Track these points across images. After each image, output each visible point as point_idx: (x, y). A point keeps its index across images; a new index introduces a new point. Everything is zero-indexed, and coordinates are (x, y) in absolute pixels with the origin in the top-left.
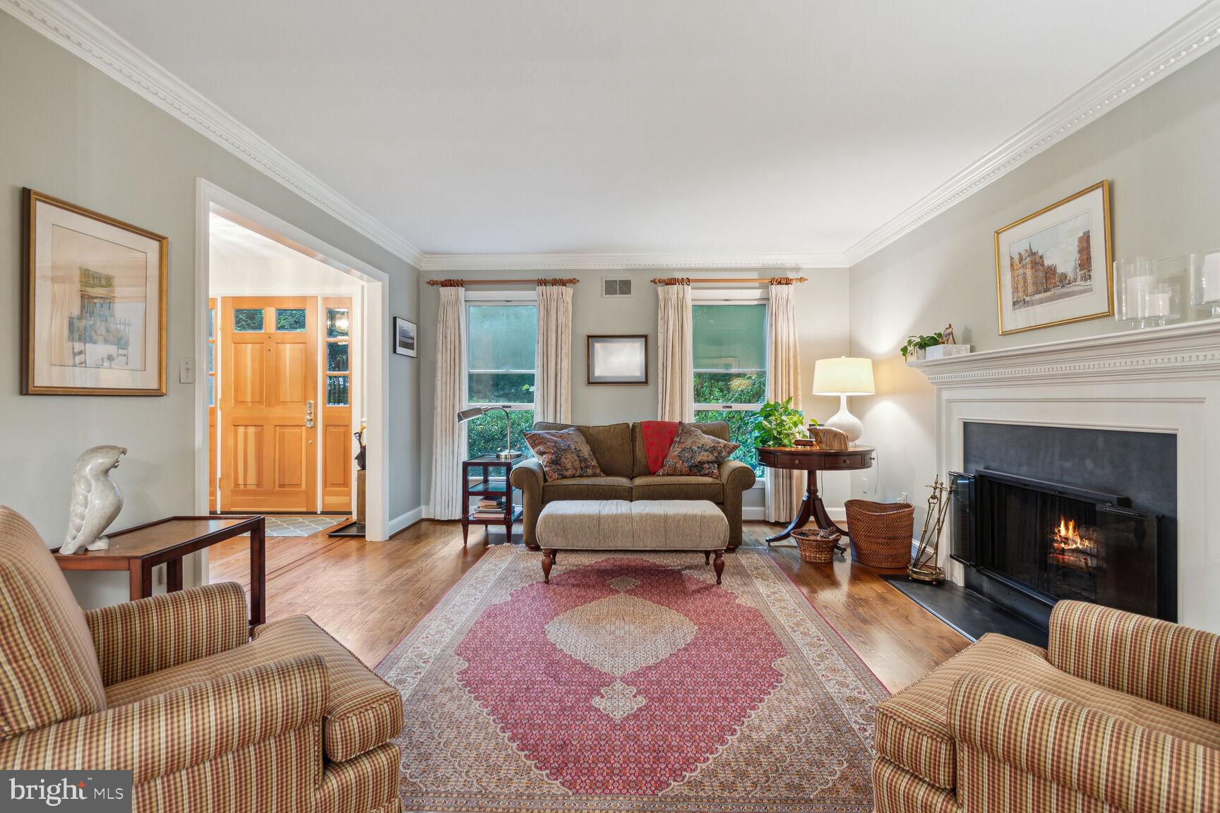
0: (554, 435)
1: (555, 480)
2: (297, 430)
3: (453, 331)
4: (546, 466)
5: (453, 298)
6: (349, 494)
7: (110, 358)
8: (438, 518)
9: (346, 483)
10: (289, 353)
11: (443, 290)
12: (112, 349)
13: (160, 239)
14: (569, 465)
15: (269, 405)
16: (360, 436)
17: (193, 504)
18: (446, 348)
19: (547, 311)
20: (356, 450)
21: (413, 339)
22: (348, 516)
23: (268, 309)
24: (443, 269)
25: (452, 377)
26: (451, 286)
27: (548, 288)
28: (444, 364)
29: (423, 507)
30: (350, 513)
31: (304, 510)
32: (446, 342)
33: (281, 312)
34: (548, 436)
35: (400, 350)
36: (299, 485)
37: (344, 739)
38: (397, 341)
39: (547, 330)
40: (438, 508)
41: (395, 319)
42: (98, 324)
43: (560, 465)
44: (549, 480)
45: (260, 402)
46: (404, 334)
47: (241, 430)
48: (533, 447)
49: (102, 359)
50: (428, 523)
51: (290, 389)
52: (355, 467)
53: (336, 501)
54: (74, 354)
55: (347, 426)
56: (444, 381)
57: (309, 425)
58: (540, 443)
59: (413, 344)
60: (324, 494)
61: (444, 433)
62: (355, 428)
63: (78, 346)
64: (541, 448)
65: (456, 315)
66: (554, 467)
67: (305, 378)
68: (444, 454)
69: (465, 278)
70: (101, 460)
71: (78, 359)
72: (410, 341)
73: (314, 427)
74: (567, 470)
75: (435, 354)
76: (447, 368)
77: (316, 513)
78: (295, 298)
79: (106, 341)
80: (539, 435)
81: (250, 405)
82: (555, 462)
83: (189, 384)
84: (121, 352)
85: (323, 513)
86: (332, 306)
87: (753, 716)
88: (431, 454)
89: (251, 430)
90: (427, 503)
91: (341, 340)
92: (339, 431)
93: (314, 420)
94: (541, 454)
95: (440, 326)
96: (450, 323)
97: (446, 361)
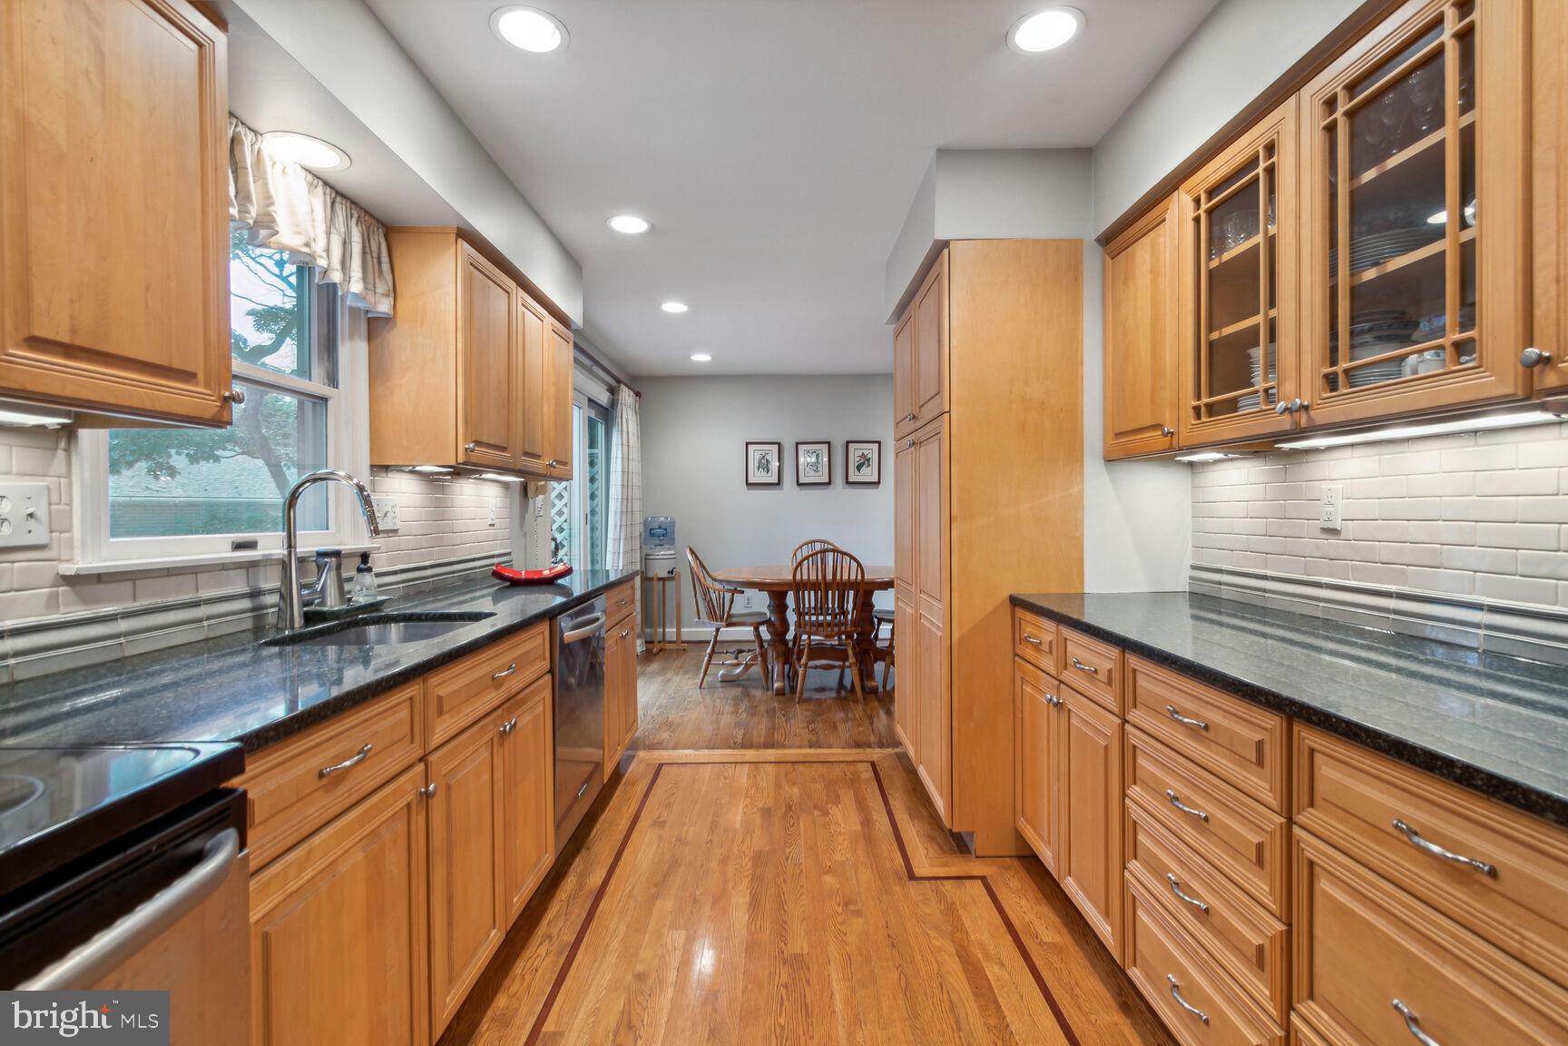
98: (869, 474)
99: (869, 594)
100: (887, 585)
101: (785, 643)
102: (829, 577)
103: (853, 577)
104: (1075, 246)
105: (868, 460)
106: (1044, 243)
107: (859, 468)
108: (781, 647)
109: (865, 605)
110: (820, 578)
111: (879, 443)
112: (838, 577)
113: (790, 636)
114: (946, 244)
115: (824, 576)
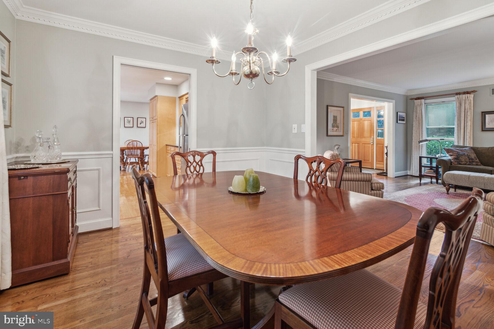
0: (458, 150)
1: (455, 164)
2: (369, 145)
3: (419, 114)
4: (452, 160)
5: (419, 104)
6: (384, 165)
8: (413, 175)
9: (383, 161)
10: (366, 124)
11: (415, 101)
12: (336, 128)
13: (343, 107)
14: (463, 160)
15: (361, 138)
16: (387, 147)
17: (348, 156)
18: (417, 120)
19: (460, 104)
20: (385, 151)
21: (404, 118)
22: (383, 171)
23: (361, 112)
24: (416, 94)
25: (419, 129)
26: (419, 99)
27: (461, 96)
28: (416, 125)
29: (408, 171)
30: (384, 170)
31: (370, 167)
32: (417, 118)
33: (364, 112)
34: (455, 150)
35: (399, 122)
36: (369, 160)
37: (374, 186)
38: (398, 118)
39: (460, 111)
40: (414, 172)
41: (397, 113)
42: (335, 124)
43: (459, 160)
44: (453, 164)
45: (359, 137)
46: (401, 117)
47: (354, 144)
48: (448, 153)
49: (336, 130)
50: (410, 176)
51: (367, 134)
52: (385, 156)
53: (380, 166)
55: (383, 144)
56: (416, 131)
57: (372, 143)
58: (451, 152)
59: (404, 119)
60: (376, 164)
61: (416, 147)
62: (386, 145)
63: (333, 128)
64: (451, 154)
65: (420, 109)
66: (455, 160)
67: (371, 131)
68: (415, 154)
69: (424, 96)
70: (337, 147)
71: (333, 130)
72: (403, 119)
73: (373, 144)
74: (462, 162)
75: (413, 122)
76: (417, 126)
77: (374, 169)
78: (368, 108)
80: (450, 149)
81: (356, 138)
82: (457, 159)
83: (347, 134)
84: (338, 129)
85: (375, 169)
86: (378, 109)
88: (411, 154)
89: (356, 145)
90: (410, 170)
91: (381, 119)
92: (381, 146)
93: (373, 142)
94: (451, 155)
95: (415, 113)
96: (418, 112)
97: (416, 124)
98: (143, 125)
99: (143, 150)
100: (147, 148)
101: (124, 161)
102: (135, 146)
103: (140, 146)
104: (175, 98)
105: (143, 122)
106: (171, 97)
107: (141, 124)
108: (123, 162)
109: (142, 153)
110: (133, 146)
111: (146, 118)
112: (137, 146)
113: (125, 160)
114: (157, 96)
115: (134, 146)
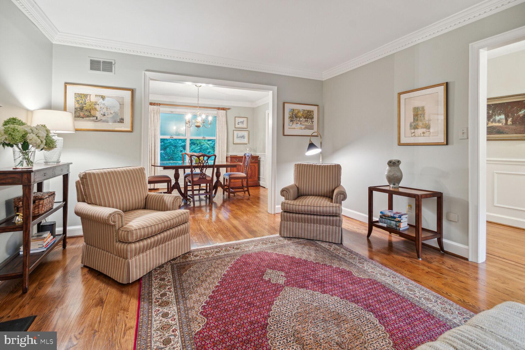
7: (424, 133)
12: (424, 130)
42: (419, 123)
49: (421, 134)
54: (412, 133)
63: (413, 131)
79: (422, 128)
83: (464, 139)
84: (427, 130)
87: (217, 283)
